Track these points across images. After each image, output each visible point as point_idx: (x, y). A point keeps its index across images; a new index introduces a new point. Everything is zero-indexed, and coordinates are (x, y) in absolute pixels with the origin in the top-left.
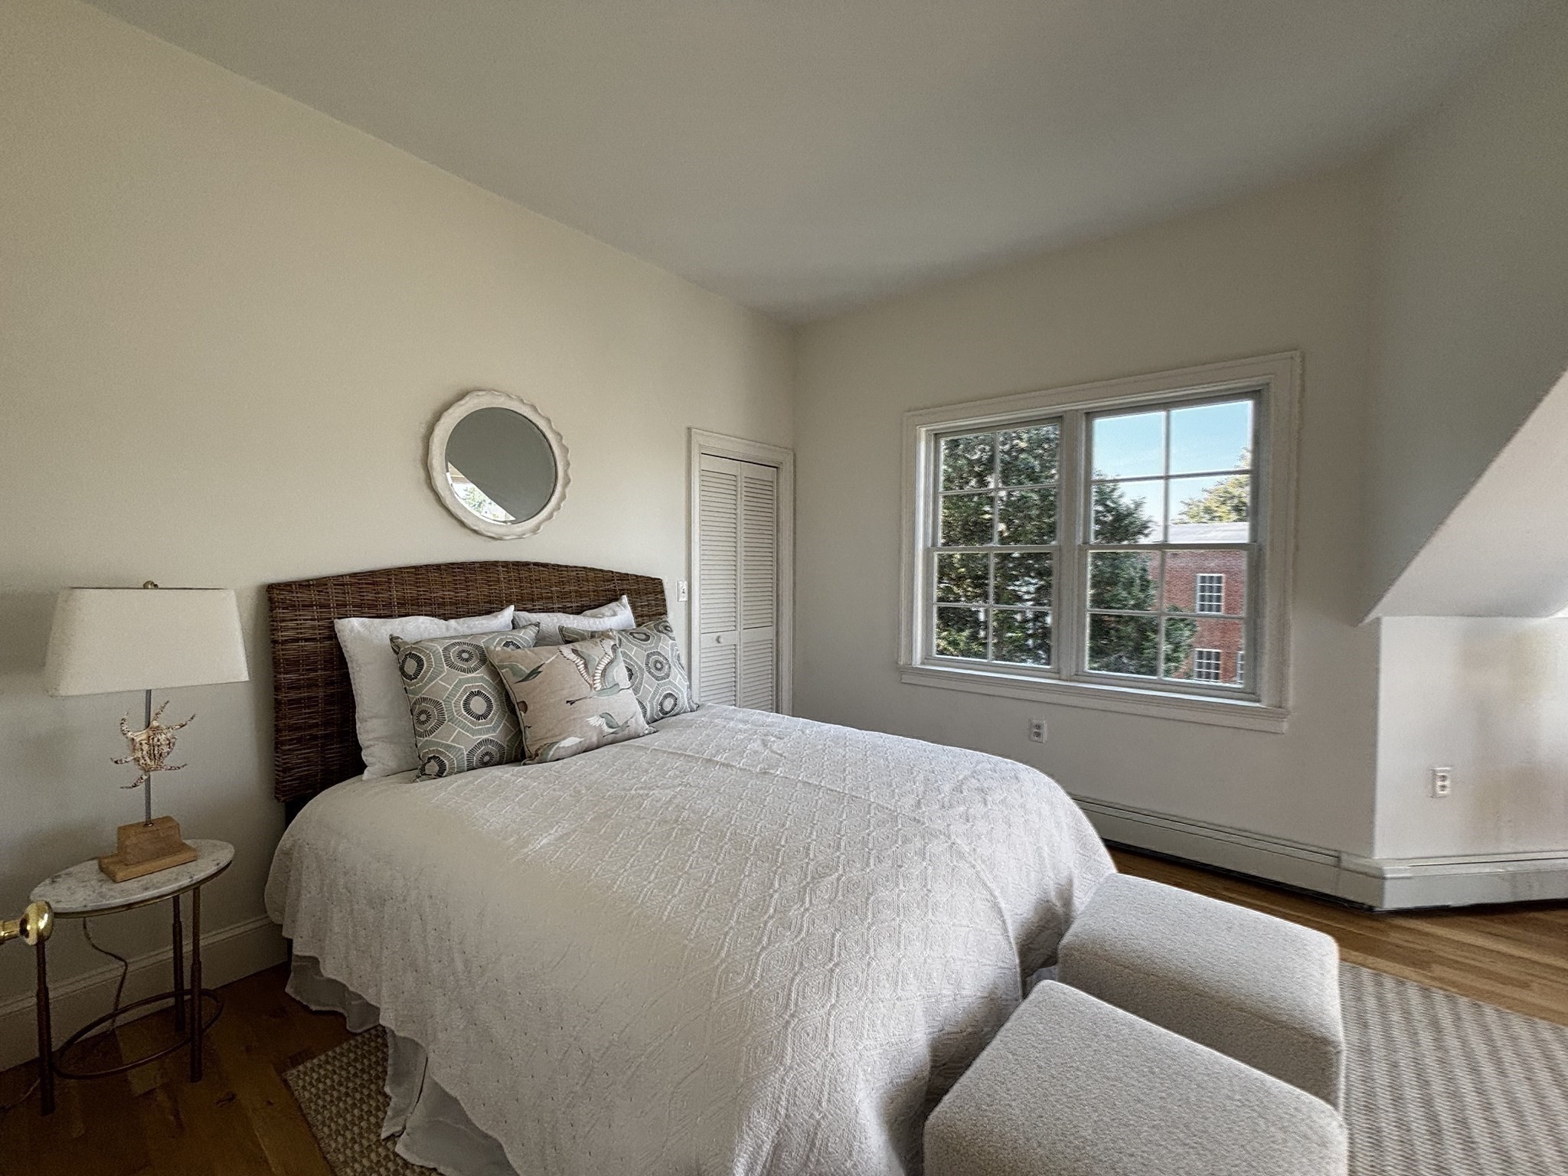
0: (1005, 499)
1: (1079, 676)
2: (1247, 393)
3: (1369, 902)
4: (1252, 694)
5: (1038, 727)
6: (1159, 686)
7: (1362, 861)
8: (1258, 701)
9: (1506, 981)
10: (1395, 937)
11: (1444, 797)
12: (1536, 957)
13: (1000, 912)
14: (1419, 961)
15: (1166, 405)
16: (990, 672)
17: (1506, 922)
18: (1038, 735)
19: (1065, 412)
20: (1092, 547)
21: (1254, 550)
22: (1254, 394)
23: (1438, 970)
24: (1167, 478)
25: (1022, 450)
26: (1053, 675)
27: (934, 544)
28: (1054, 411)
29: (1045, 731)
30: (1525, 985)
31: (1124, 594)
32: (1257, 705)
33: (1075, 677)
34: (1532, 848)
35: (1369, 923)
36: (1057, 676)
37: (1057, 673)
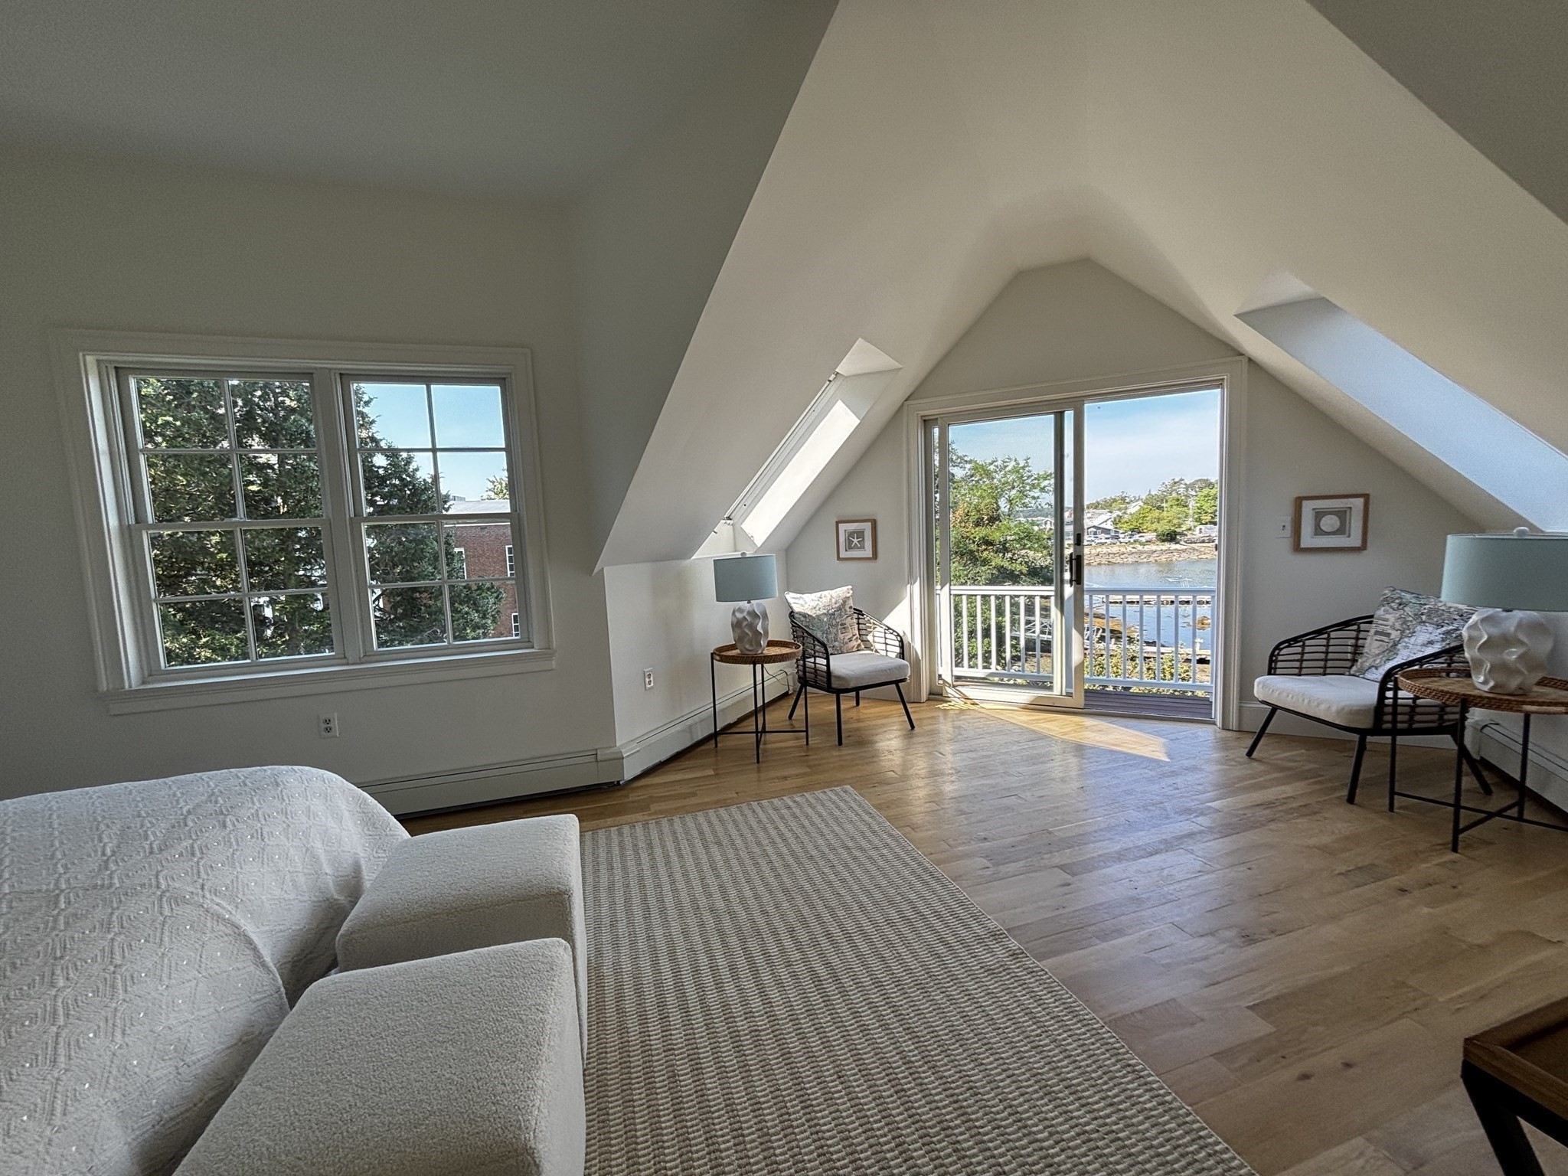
0: (276, 467)
1: (369, 656)
2: (490, 378)
3: (615, 780)
4: (527, 642)
5: (328, 721)
6: (450, 651)
7: (612, 750)
8: (533, 647)
9: (684, 796)
10: (633, 797)
11: (652, 688)
12: (699, 774)
13: (250, 942)
14: (643, 807)
15: (428, 379)
16: (264, 672)
17: (689, 759)
18: (328, 730)
19: (316, 368)
20: (365, 520)
21: (513, 517)
22: (500, 380)
23: (654, 807)
24: (434, 450)
25: (293, 411)
26: (340, 661)
27: (139, 518)
28: (296, 365)
29: (335, 724)
30: (694, 794)
31: (430, 569)
32: (533, 650)
33: (366, 658)
34: (693, 709)
35: (619, 794)
36: (344, 661)
37: (343, 658)
